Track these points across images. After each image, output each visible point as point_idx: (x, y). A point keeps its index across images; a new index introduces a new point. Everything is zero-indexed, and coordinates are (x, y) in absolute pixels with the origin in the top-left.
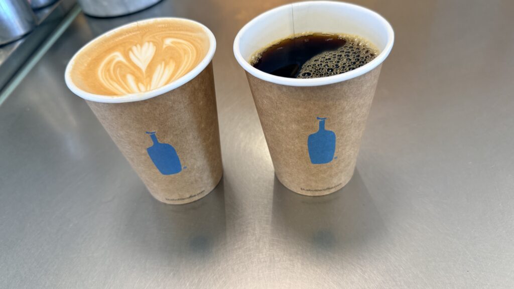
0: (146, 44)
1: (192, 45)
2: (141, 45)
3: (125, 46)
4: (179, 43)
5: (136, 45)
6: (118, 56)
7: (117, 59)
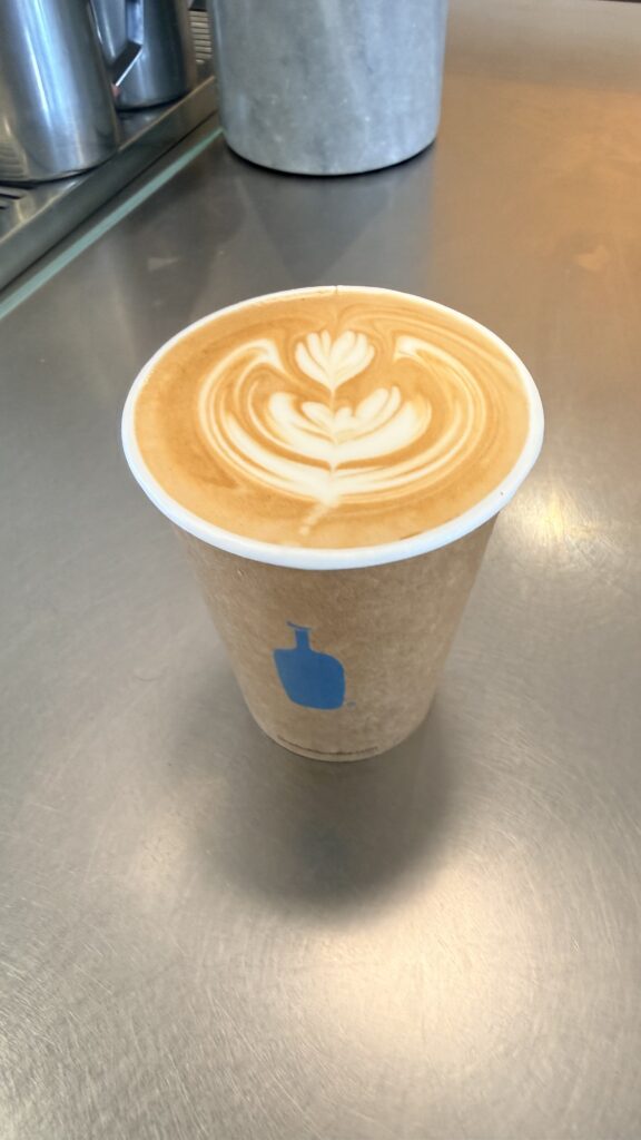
0: (349, 336)
1: (474, 382)
2: (334, 337)
3: (289, 331)
4: (439, 362)
5: (319, 333)
6: (266, 351)
7: (261, 359)
